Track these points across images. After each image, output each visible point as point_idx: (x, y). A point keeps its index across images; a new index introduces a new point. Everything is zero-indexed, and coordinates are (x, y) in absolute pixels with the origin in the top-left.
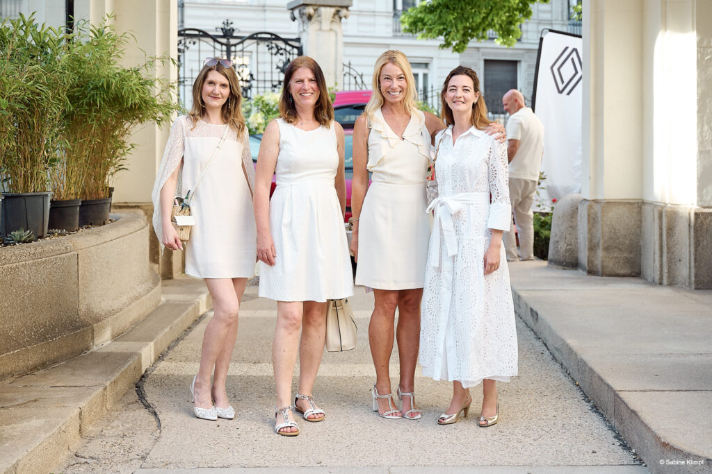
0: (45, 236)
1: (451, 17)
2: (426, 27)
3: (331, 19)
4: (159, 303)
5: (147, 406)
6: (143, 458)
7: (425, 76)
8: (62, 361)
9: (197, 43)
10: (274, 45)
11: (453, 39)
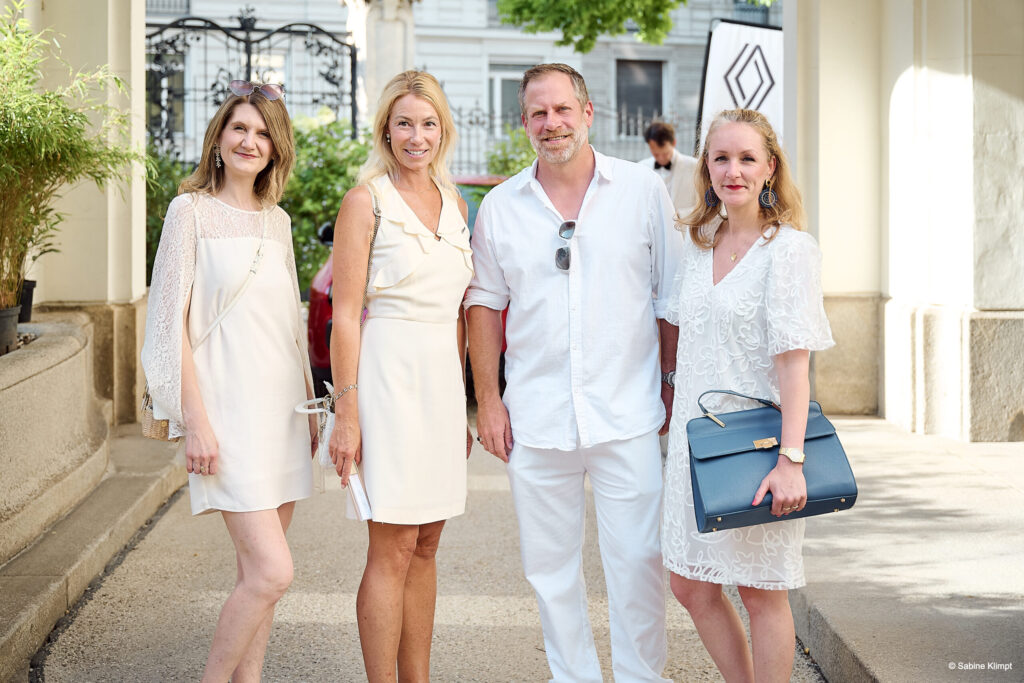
2: (536, 16)
3: (398, 3)
9: (203, 39)
11: (575, 33)
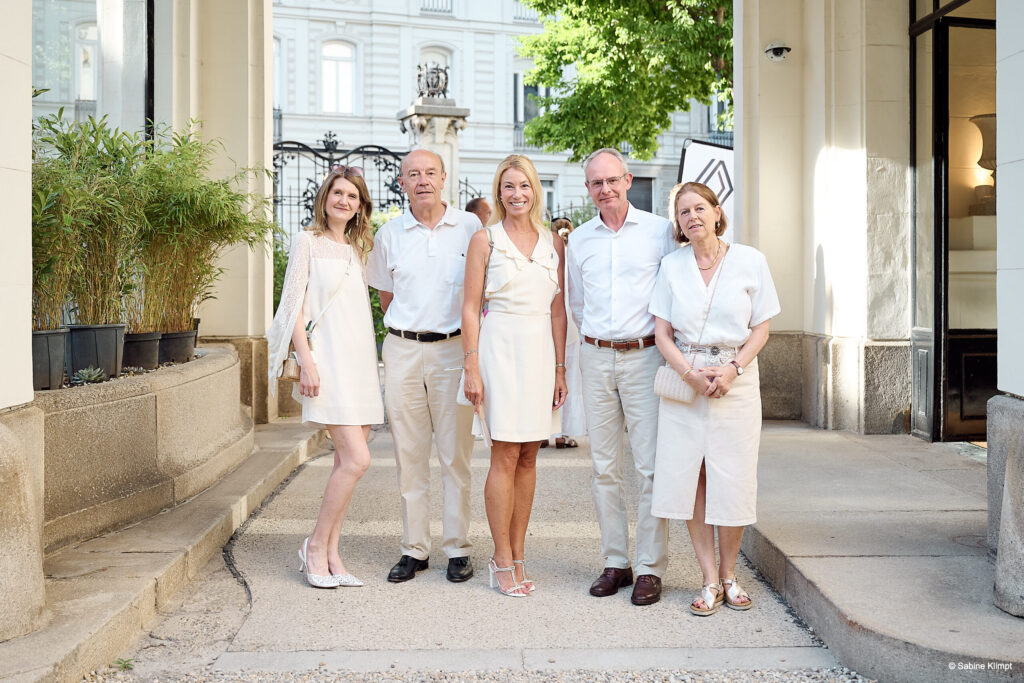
0: (118, 374)
1: (580, 128)
2: (553, 139)
3: (446, 130)
4: (251, 451)
5: (236, 575)
6: (230, 639)
7: (550, 194)
8: (137, 521)
9: (296, 159)
10: (382, 160)
